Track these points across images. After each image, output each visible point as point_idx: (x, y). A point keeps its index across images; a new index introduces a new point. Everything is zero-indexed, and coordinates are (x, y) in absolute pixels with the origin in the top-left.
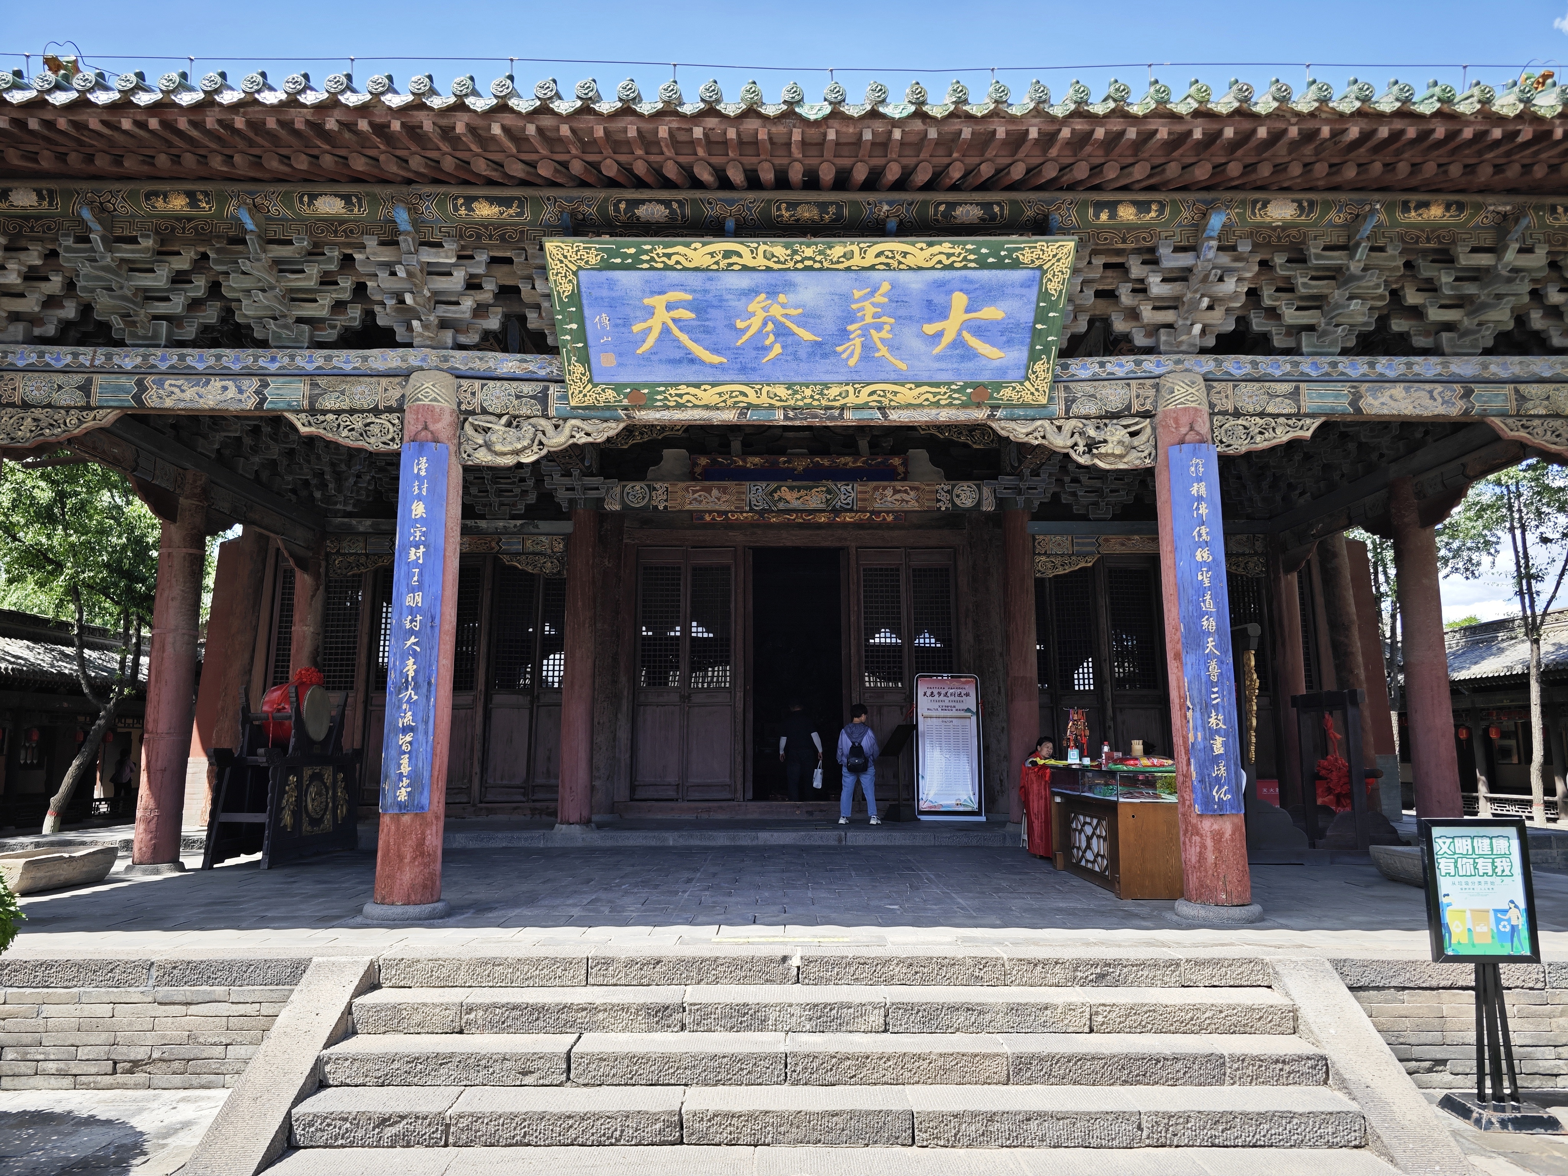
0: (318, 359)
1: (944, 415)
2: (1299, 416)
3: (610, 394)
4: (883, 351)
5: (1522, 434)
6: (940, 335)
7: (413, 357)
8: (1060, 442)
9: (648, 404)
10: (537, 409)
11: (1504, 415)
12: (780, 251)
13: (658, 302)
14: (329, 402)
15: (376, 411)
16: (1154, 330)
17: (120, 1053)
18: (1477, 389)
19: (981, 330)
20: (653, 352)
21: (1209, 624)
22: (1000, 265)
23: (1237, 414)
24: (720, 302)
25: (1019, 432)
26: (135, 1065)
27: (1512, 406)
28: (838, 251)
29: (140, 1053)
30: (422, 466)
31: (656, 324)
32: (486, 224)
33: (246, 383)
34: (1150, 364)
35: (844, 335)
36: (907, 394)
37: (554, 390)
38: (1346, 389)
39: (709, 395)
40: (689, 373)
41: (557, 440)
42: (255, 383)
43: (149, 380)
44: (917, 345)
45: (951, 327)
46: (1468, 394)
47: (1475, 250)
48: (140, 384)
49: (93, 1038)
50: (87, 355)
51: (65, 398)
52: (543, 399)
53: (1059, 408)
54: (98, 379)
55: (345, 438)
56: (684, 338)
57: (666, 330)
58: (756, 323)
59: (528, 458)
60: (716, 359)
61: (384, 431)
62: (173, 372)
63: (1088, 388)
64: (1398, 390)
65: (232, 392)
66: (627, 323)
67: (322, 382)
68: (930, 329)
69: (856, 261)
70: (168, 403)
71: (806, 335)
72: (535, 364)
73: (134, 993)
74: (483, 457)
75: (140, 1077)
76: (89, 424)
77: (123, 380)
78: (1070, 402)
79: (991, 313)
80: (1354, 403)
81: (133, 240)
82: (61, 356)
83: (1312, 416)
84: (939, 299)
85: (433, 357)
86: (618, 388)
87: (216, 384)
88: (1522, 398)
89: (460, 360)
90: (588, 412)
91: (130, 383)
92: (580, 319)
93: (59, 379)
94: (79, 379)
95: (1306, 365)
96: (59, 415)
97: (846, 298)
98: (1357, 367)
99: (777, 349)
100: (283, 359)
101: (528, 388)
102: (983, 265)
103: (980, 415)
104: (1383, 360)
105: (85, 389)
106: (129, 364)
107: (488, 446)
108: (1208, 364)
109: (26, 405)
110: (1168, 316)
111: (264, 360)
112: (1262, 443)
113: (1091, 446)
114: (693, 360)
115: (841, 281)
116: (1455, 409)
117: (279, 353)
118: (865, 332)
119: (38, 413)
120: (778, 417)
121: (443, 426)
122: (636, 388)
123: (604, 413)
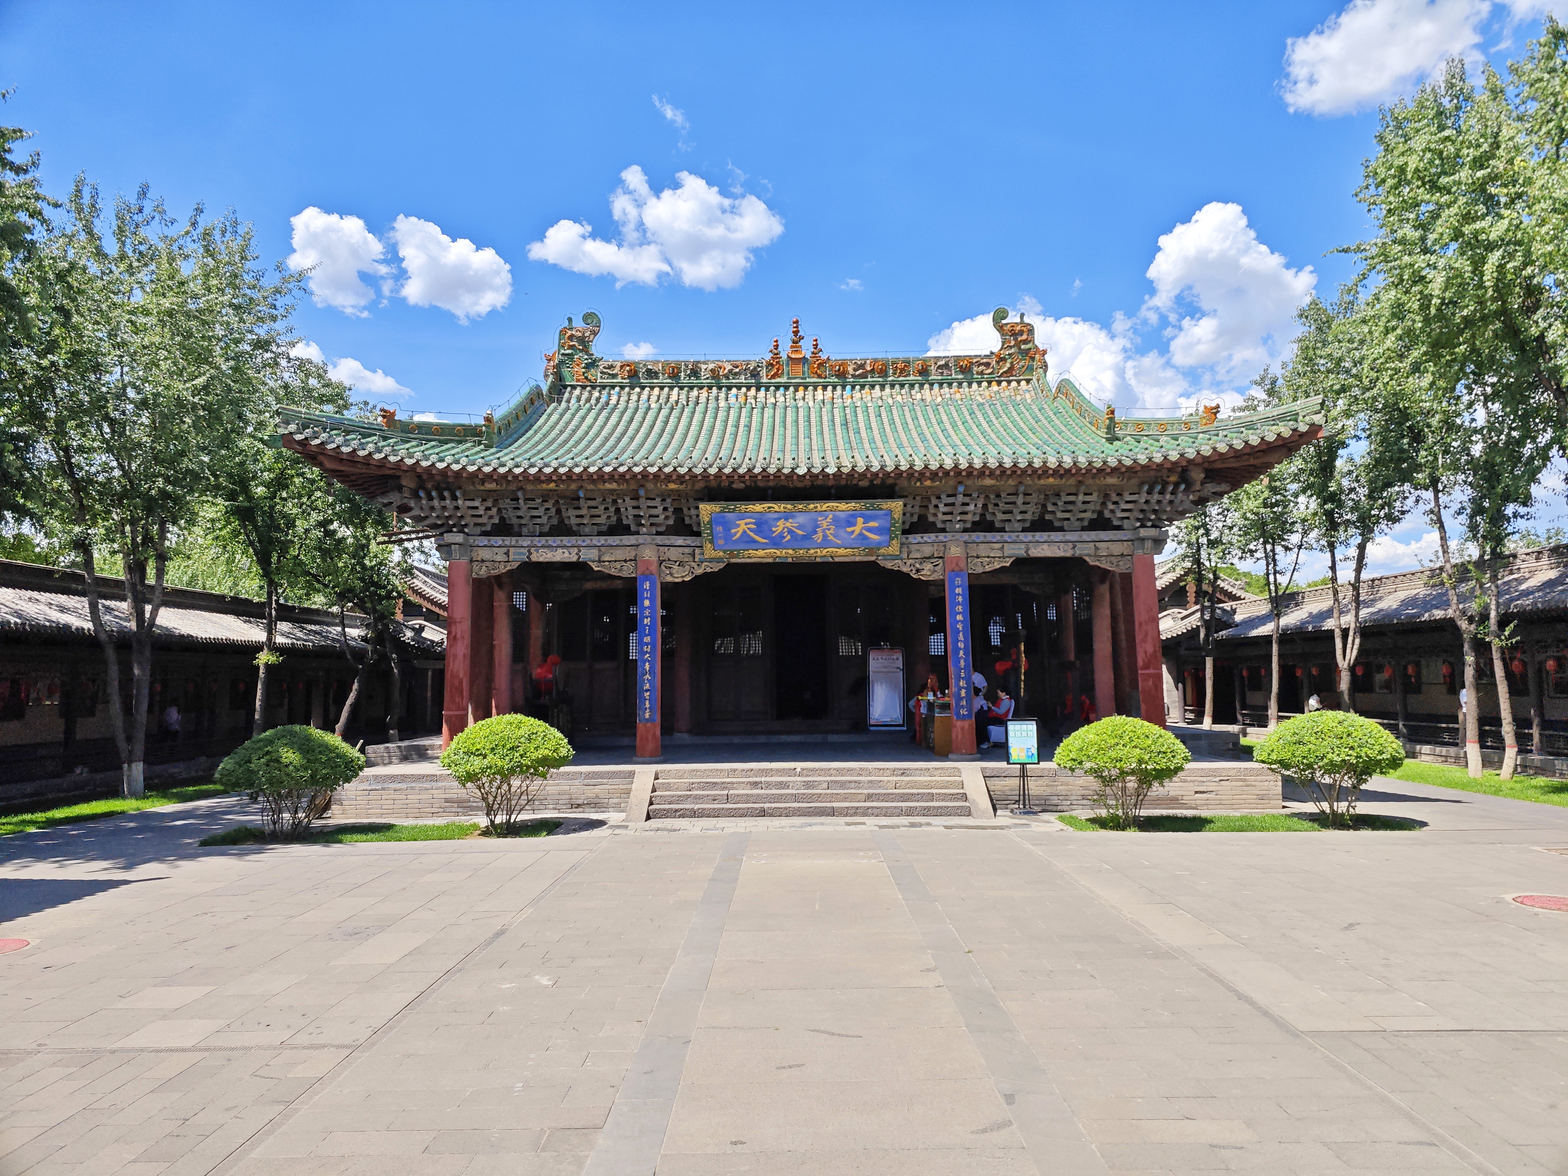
0: (602, 540)
1: (857, 559)
2: (1004, 557)
3: (721, 554)
4: (831, 537)
5: (1097, 563)
6: (853, 532)
7: (640, 539)
8: (905, 569)
9: (737, 556)
10: (691, 559)
11: (1089, 555)
12: (789, 506)
13: (742, 522)
14: (606, 558)
15: (625, 561)
16: (944, 522)
17: (573, 802)
18: (1078, 545)
19: (870, 530)
20: (739, 539)
21: (961, 645)
22: (874, 509)
23: (978, 557)
24: (766, 522)
25: (889, 565)
26: (579, 806)
27: (1092, 552)
28: (812, 506)
29: (580, 802)
30: (647, 585)
31: (740, 530)
32: (672, 490)
33: (572, 550)
34: (942, 536)
35: (815, 532)
36: (841, 551)
37: (697, 551)
38: (1023, 546)
39: (761, 553)
40: (754, 546)
41: (699, 571)
42: (576, 550)
43: (532, 550)
44: (844, 535)
45: (857, 529)
46: (1074, 547)
47: (1069, 494)
48: (529, 551)
49: (564, 797)
50: (508, 541)
51: (499, 558)
52: (693, 555)
53: (905, 556)
54: (512, 550)
55: (613, 572)
56: (752, 534)
57: (744, 532)
58: (780, 529)
59: (687, 579)
60: (764, 541)
61: (629, 569)
62: (543, 546)
63: (917, 547)
64: (1045, 546)
65: (566, 554)
66: (729, 530)
67: (603, 549)
68: (849, 529)
69: (819, 509)
70: (541, 559)
71: (800, 532)
72: (689, 541)
73: (576, 782)
74: (669, 579)
75: (580, 809)
76: (508, 568)
77: (522, 550)
78: (909, 553)
79: (873, 524)
80: (1026, 552)
81: (533, 500)
82: (498, 540)
83: (1009, 557)
84: (852, 520)
85: (649, 538)
86: (725, 552)
87: (560, 551)
88: (1097, 548)
89: (659, 539)
90: (711, 560)
91: (525, 551)
92: (711, 529)
93: (496, 550)
94: (505, 550)
95: (1006, 536)
96: (497, 564)
97: (817, 520)
98: (1029, 536)
99: (789, 537)
100: (588, 541)
101: (687, 550)
102: (867, 509)
103: (873, 558)
104: (1038, 534)
105: (507, 554)
106: (525, 544)
107: (671, 574)
108: (966, 536)
109: (483, 561)
110: (949, 517)
111: (579, 541)
112: (988, 569)
113: (918, 571)
114: (755, 541)
115: (813, 515)
116: (1069, 554)
117: (586, 538)
118: (824, 531)
119: (488, 564)
120: (790, 560)
121: (654, 568)
122: (732, 552)
123: (719, 560)
